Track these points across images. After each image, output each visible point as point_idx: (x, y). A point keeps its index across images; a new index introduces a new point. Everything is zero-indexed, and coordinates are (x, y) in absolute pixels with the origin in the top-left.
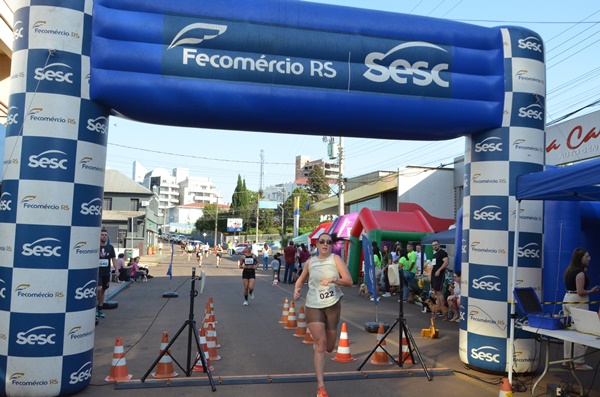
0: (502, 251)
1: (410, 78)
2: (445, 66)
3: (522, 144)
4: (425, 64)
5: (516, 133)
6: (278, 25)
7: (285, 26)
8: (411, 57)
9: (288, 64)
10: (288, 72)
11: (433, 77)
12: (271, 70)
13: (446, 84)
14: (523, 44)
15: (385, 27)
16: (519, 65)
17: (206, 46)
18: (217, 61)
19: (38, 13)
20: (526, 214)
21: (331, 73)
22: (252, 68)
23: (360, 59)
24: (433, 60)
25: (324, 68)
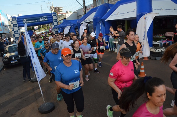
1: (44, 20)
3: (55, 24)
5: (54, 23)
8: (44, 18)
9: (33, 21)
11: (46, 19)
14: (54, 15)
15: (41, 16)
16: (54, 17)
17: (26, 21)
19: (13, 21)
20: (56, 30)
22: (30, 22)
23: (39, 19)
24: (46, 18)
25: (36, 21)
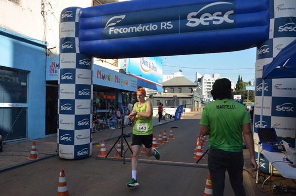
0: (268, 108)
1: (211, 21)
2: (232, 12)
3: (281, 47)
4: (220, 13)
6: (146, 10)
7: (150, 10)
9: (151, 26)
10: (151, 30)
11: (225, 18)
12: (143, 30)
13: (232, 21)
17: (117, 26)
18: (122, 31)
19: (62, 25)
21: (170, 27)
22: (136, 31)
23: (184, 18)
25: (167, 25)
